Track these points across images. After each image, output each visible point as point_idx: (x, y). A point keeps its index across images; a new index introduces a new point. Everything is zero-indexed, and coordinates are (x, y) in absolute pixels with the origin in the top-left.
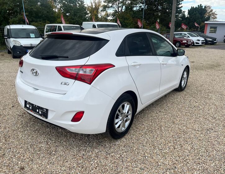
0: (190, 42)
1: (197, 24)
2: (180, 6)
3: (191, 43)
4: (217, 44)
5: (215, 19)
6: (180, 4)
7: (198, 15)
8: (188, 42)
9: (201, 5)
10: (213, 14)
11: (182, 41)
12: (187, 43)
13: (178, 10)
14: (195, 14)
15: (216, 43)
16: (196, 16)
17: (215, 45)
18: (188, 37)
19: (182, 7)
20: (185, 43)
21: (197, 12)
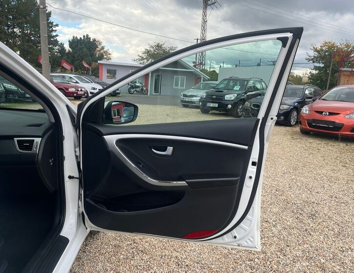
0: (81, 90)
1: (87, 63)
2: (54, 34)
3: (83, 93)
4: (120, 95)
5: (108, 60)
6: (52, 31)
7: (85, 50)
8: (78, 90)
9: (87, 36)
10: (106, 52)
11: (67, 89)
12: (77, 93)
13: (52, 39)
14: (81, 49)
15: (119, 93)
16: (82, 52)
17: (119, 96)
18: (77, 82)
19: (57, 36)
20: (73, 93)
21: (83, 45)
